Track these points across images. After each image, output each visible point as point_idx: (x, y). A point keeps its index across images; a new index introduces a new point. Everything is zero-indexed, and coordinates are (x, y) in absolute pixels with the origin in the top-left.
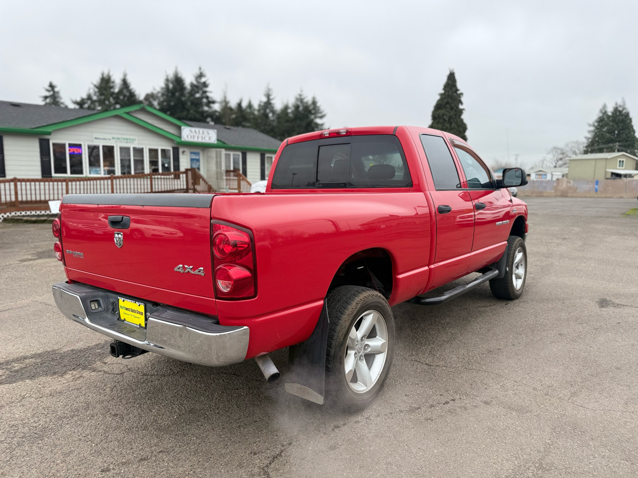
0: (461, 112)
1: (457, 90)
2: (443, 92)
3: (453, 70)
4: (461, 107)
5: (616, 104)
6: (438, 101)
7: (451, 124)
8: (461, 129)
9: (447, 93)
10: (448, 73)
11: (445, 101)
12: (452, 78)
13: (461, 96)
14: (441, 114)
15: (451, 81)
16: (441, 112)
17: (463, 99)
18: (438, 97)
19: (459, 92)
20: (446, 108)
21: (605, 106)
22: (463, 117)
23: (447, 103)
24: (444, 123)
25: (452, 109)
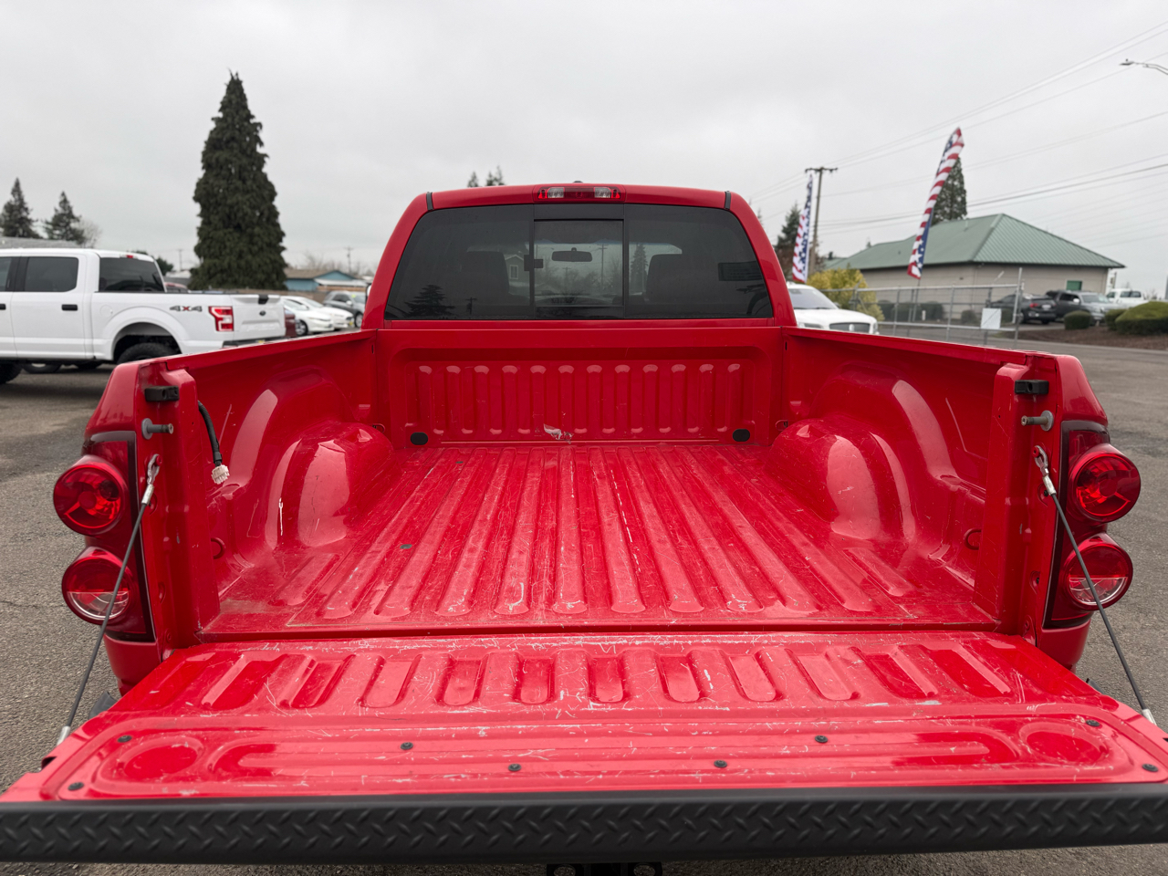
0: (261, 160)
1: (250, 116)
2: (220, 115)
3: (237, 74)
4: (260, 150)
5: (490, 176)
6: (211, 132)
7: (244, 181)
8: (266, 193)
9: (229, 119)
10: (228, 79)
11: (227, 134)
12: (235, 88)
13: (258, 127)
14: (222, 159)
15: (233, 98)
16: (223, 155)
17: (263, 135)
18: (212, 125)
19: (252, 121)
20: (232, 149)
21: (474, 177)
22: (265, 169)
23: (233, 139)
24: (229, 177)
25: (243, 152)
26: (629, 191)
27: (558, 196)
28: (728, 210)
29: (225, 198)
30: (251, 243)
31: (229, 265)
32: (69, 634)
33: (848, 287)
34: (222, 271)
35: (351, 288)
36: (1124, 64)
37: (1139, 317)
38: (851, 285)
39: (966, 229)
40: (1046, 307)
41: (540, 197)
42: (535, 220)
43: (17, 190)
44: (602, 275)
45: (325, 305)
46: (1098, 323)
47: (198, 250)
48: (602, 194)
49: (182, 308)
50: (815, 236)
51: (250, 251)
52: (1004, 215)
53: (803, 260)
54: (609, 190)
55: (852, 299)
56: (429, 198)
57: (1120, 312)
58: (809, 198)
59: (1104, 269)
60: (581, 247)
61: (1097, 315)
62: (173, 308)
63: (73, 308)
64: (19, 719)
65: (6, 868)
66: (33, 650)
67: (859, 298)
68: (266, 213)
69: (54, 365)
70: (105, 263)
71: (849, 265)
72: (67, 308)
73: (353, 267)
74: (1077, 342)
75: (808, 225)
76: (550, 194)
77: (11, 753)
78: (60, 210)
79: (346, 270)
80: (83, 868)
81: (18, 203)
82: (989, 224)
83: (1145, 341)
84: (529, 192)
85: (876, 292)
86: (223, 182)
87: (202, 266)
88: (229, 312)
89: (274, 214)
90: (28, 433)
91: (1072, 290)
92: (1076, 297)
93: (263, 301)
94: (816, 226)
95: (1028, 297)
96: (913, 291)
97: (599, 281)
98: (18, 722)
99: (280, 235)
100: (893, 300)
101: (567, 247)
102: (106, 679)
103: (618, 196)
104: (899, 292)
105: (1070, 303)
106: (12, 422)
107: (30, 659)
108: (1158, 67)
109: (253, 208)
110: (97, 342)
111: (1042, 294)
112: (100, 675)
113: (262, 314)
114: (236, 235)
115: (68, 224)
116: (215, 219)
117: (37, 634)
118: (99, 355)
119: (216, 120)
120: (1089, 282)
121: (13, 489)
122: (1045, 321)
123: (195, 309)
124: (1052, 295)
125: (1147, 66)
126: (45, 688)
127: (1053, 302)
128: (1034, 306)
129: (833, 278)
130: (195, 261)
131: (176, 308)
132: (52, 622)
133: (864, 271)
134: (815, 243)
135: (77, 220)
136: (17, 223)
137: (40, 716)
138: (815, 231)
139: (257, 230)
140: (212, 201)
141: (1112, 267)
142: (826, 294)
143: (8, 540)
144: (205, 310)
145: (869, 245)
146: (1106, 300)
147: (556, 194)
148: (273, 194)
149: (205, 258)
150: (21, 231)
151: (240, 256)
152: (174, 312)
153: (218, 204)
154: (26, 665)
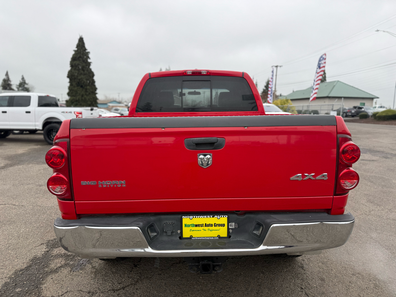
0: (89, 64)
1: (86, 49)
2: (76, 49)
3: (82, 36)
4: (89, 61)
5: (166, 68)
7: (84, 71)
8: (91, 75)
9: (79, 51)
10: (79, 37)
11: (79, 56)
12: (81, 40)
13: (88, 53)
14: (76, 64)
15: (81, 43)
16: (77, 62)
17: (90, 56)
18: (73, 53)
19: (87, 51)
20: (80, 60)
21: (161, 69)
22: (91, 67)
23: (80, 57)
24: (79, 70)
25: (84, 61)
26: (212, 72)
27: (190, 74)
28: (243, 78)
29: (77, 76)
30: (86, 91)
31: (79, 99)
32: (34, 214)
33: (286, 105)
34: (76, 101)
35: (120, 107)
36: (376, 31)
37: (384, 114)
38: (287, 104)
39: (326, 86)
40: (353, 111)
41: (184, 74)
42: (183, 81)
43: (7, 74)
44: (204, 102)
45: (111, 112)
46: (370, 117)
47: (69, 94)
48: (204, 73)
49: (65, 112)
50: (275, 88)
51: (86, 95)
52: (338, 81)
53: (271, 96)
54: (206, 72)
55: (287, 108)
56: (150, 74)
57: (377, 113)
58: (273, 75)
59: (372, 99)
60: (197, 90)
61: (370, 114)
62: (62, 112)
63: (29, 112)
64: (20, 238)
65: (20, 280)
66: (23, 218)
67: (290, 108)
68: (91, 81)
69: (22, 131)
70: (40, 98)
71: (286, 98)
72: (27, 112)
73: (120, 100)
74: (364, 123)
75: (272, 84)
76: (188, 73)
77: (19, 248)
78: (21, 81)
79: (118, 101)
80: (44, 280)
81: (7, 79)
82: (334, 84)
83: (386, 122)
84: (181, 72)
85: (295, 106)
86: (77, 72)
87: (70, 99)
88: (81, 113)
89: (94, 82)
90: (14, 153)
91: (362, 105)
92: (363, 108)
93: (92, 110)
94: (275, 85)
95: (347, 108)
96: (307, 106)
97: (203, 103)
98: (20, 239)
99: (96, 89)
100: (301, 109)
101: (193, 90)
102: (47, 227)
103: (209, 74)
104: (303, 106)
105: (361, 110)
106: (9, 150)
107: (22, 221)
108: (387, 32)
109: (87, 80)
110: (37, 123)
111: (352, 107)
112: (45, 225)
113: (92, 114)
114: (81, 89)
115: (24, 86)
116: (74, 84)
117: (24, 214)
118: (38, 128)
119: (75, 51)
120: (367, 103)
121: (11, 170)
122: (353, 116)
123: (70, 112)
124: (355, 107)
125: (384, 31)
126: (27, 229)
127: (355, 110)
128: (349, 111)
129: (281, 102)
130: (67, 98)
131: (63, 112)
132: (28, 210)
133: (292, 100)
134: (275, 91)
135: (27, 84)
136: (7, 85)
137: (27, 237)
138: (275, 87)
139: (88, 87)
140: (73, 77)
141: (375, 98)
142: (279, 107)
143: (11, 186)
144: (73, 113)
145: (293, 91)
146: (373, 109)
147: (189, 73)
148: (93, 75)
149: (71, 96)
150: (8, 88)
151: (82, 96)
152: (63, 114)
153: (75, 79)
154: (21, 223)
